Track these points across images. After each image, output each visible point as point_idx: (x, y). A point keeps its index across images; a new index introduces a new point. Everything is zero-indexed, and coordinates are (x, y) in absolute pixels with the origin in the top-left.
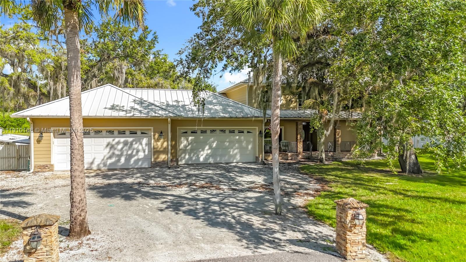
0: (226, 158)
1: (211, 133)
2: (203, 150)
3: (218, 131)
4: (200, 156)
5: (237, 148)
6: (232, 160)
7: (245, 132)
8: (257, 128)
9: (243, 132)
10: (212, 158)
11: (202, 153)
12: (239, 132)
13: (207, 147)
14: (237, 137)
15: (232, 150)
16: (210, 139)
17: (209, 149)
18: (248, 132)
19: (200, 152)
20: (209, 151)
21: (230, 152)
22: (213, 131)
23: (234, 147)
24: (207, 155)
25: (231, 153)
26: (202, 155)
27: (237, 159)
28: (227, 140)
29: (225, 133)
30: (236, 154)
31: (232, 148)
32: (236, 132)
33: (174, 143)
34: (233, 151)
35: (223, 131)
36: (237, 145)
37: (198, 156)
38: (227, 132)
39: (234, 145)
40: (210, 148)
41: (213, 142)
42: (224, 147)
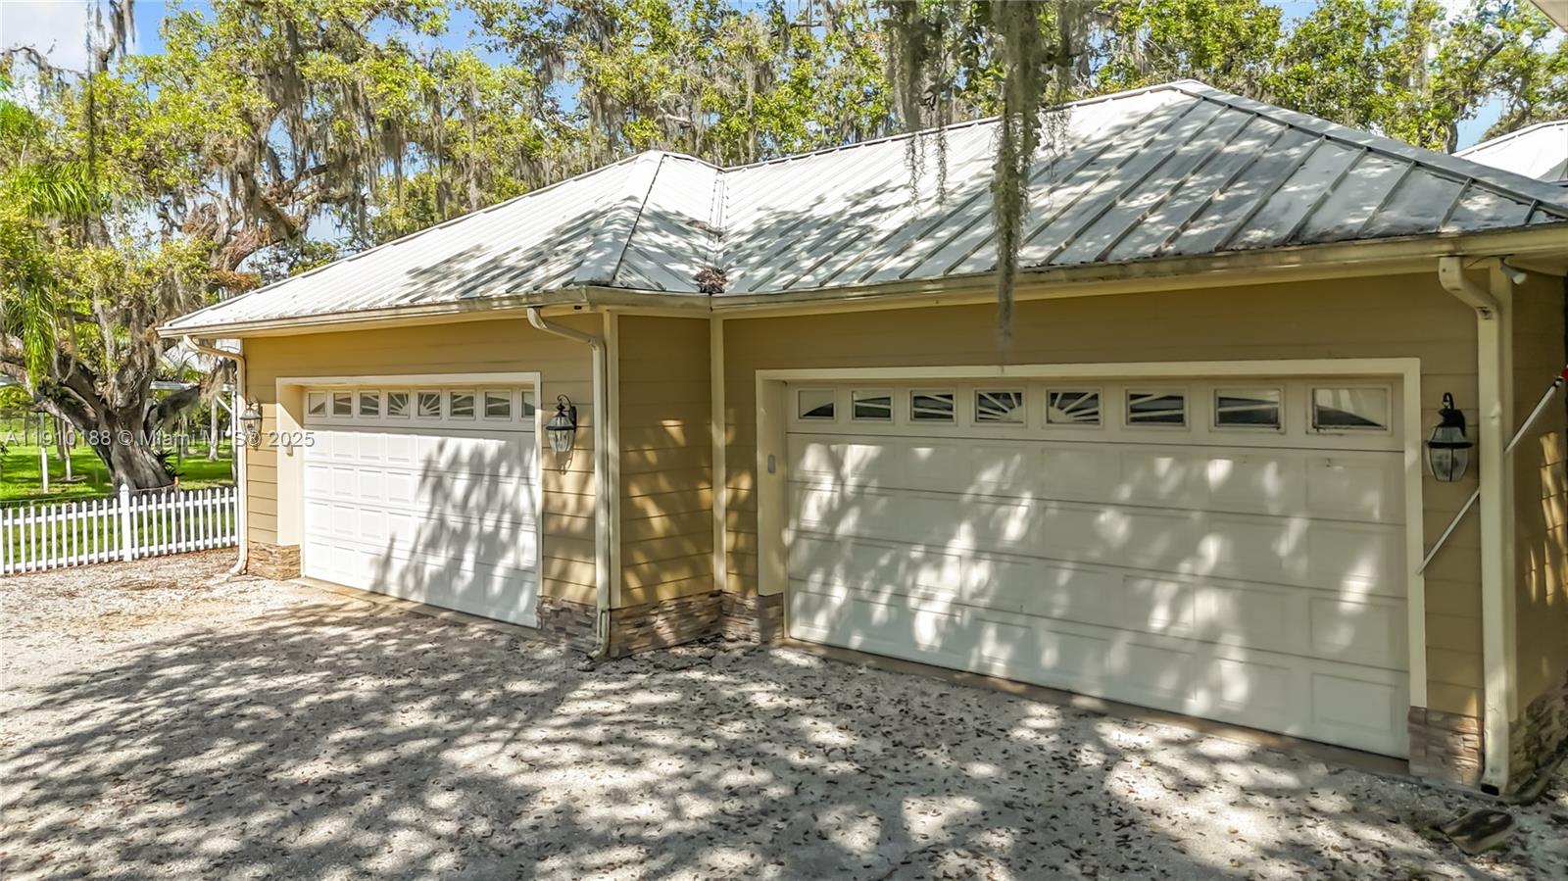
0: (1117, 658)
1: (981, 417)
2: (935, 557)
3: (1034, 408)
4: (913, 602)
5: (1216, 580)
6: (1166, 683)
7: (1296, 417)
8: (1410, 369)
9: (1269, 419)
10: (1002, 638)
11: (926, 577)
12: (1225, 419)
13: (962, 541)
14: (1218, 470)
15: (1166, 590)
16: (975, 469)
17: (977, 556)
18: (1327, 419)
19: (914, 566)
20: (980, 574)
21: (1147, 604)
22: (997, 402)
23: (1185, 567)
24: (957, 604)
25: (1159, 618)
26: (927, 598)
27: (1216, 689)
28: (1125, 493)
29: (1093, 418)
30: (1208, 640)
31: (1165, 569)
32: (1200, 411)
33: (745, 483)
34: (1176, 608)
35: (1077, 403)
36: (1212, 548)
37: (900, 596)
38: (1113, 409)
39: (1191, 550)
40: (986, 546)
41: (1004, 498)
42: (1095, 554)
